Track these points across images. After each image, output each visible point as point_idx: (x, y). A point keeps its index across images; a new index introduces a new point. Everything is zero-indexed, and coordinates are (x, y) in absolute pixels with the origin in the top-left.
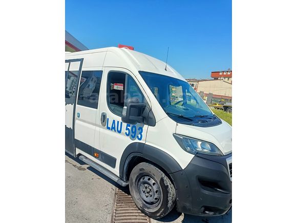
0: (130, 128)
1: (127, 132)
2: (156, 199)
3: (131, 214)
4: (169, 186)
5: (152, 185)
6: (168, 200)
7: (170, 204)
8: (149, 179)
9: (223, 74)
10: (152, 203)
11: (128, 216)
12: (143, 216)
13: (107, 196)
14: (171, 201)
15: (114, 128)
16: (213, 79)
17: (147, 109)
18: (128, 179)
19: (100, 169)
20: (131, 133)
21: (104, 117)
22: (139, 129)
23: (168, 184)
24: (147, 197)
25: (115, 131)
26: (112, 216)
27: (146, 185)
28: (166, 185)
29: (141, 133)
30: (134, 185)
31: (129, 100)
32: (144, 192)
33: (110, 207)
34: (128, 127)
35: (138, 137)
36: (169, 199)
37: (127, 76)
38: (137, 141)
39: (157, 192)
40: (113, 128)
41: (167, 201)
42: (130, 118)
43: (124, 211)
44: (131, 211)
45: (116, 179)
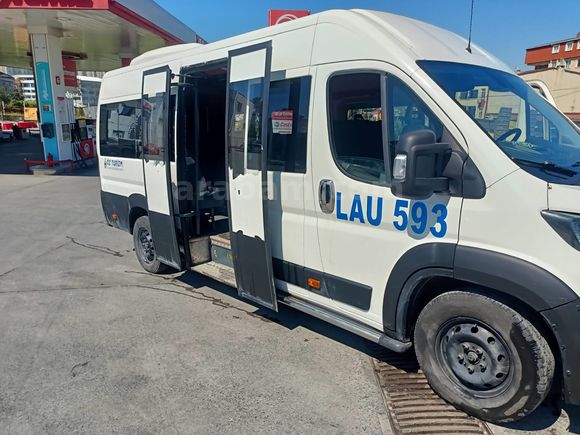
0: (407, 210)
1: (400, 220)
2: (499, 375)
3: (435, 414)
4: (538, 343)
5: (486, 342)
6: (536, 375)
7: (543, 385)
8: (475, 330)
9: (562, 50)
10: (488, 386)
11: (428, 418)
12: (463, 418)
13: (357, 376)
14: (546, 378)
15: (360, 215)
16: (533, 68)
17: (456, 156)
18: (409, 334)
19: (326, 317)
20: (411, 222)
21: (326, 191)
22: (435, 210)
23: (535, 339)
24: (471, 373)
25: (362, 221)
26: (391, 419)
27: (467, 345)
28: (528, 339)
29: (441, 220)
30: (431, 346)
31: (410, 139)
32: (461, 362)
33: (375, 398)
34: (401, 209)
35: (433, 230)
36: (540, 373)
37: (383, 79)
38: (430, 239)
39: (500, 358)
40: (356, 215)
41: (536, 379)
42: (417, 183)
43: (413, 409)
44: (432, 408)
45: (376, 337)
